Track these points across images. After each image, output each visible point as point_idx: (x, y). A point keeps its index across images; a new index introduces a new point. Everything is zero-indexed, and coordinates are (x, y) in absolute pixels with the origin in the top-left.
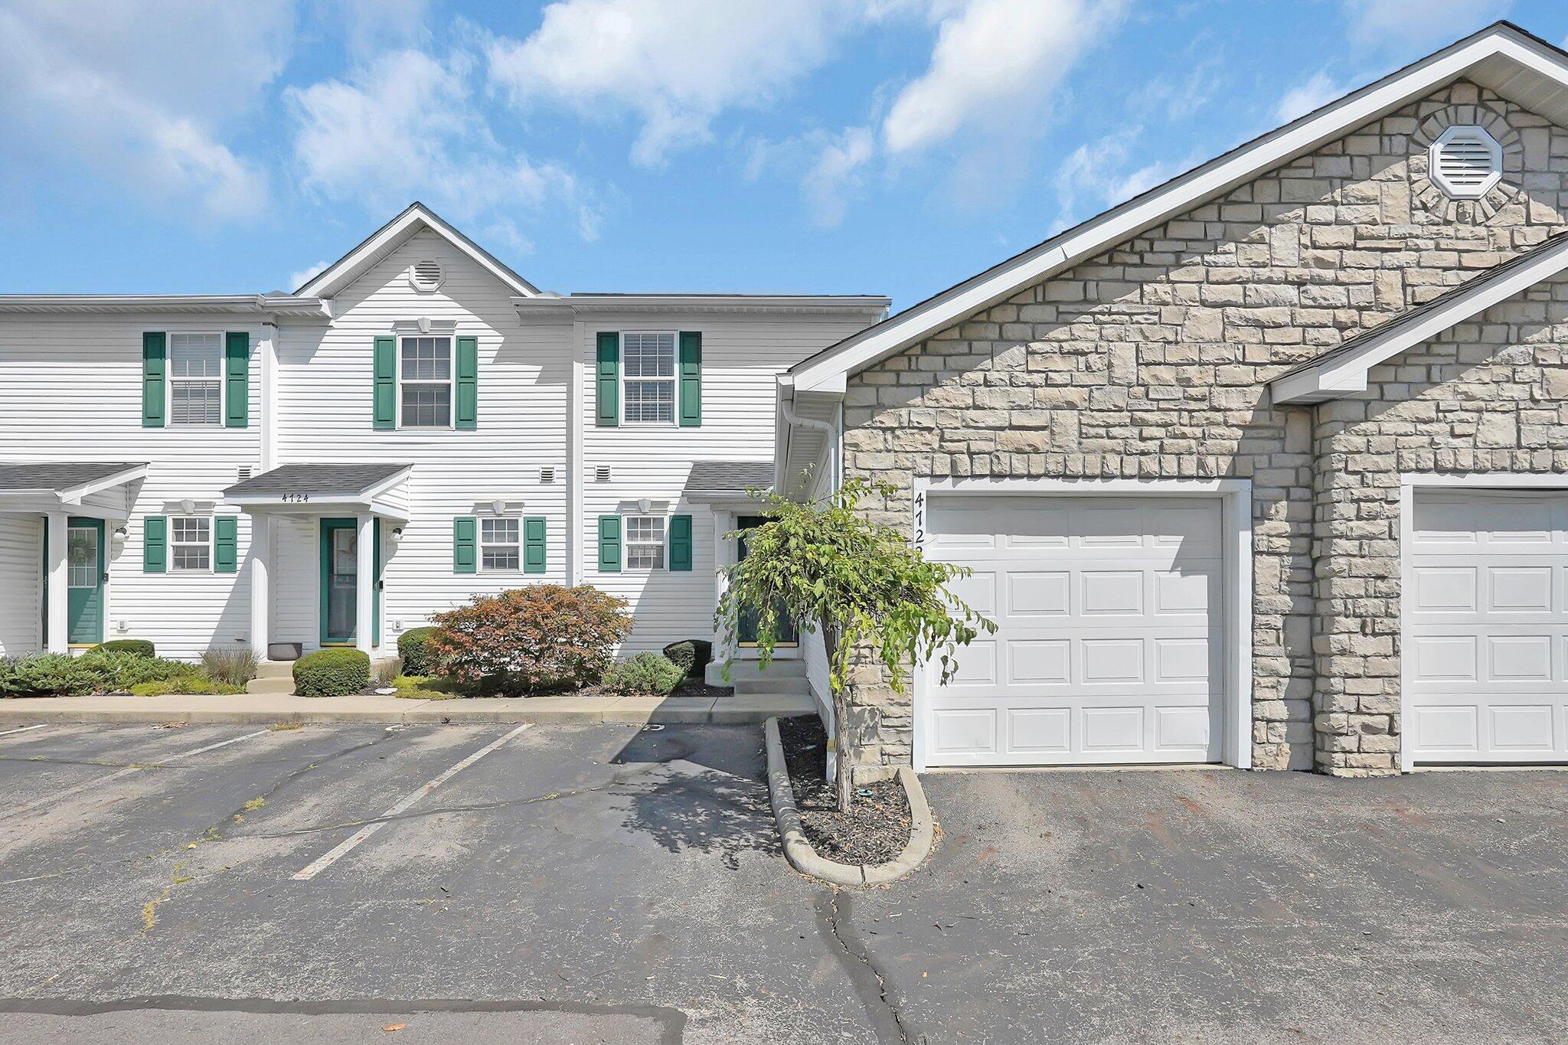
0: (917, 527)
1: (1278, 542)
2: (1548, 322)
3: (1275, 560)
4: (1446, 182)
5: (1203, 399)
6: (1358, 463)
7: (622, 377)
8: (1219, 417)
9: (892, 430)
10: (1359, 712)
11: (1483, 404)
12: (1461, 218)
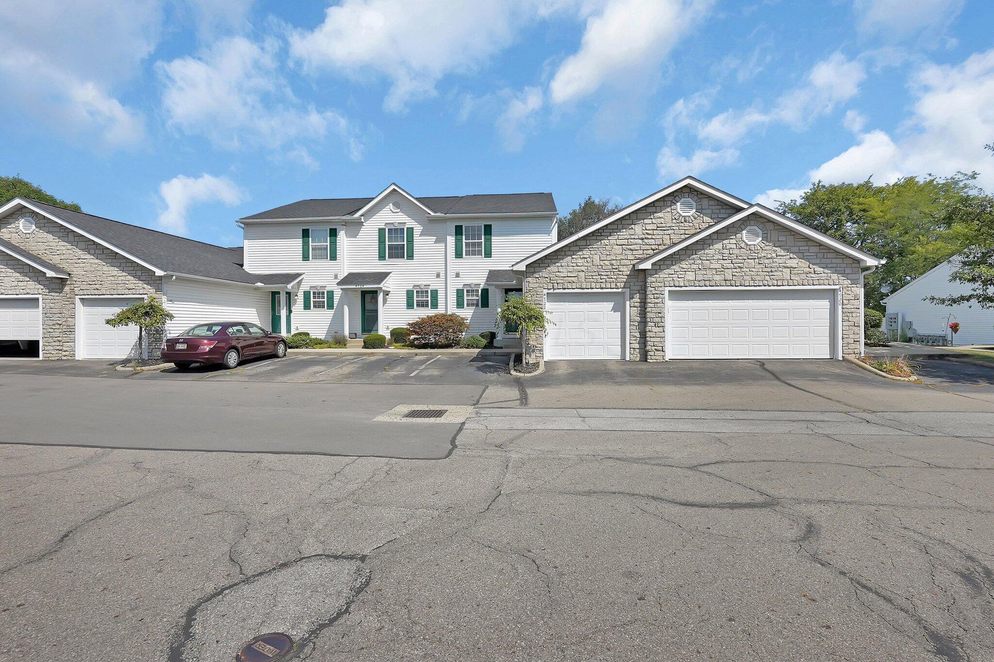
0: (544, 301)
1: (636, 304)
2: (703, 249)
3: (636, 308)
4: (681, 212)
5: (617, 269)
6: (654, 285)
7: (464, 241)
8: (621, 273)
9: (538, 278)
10: (654, 346)
11: (686, 270)
12: (685, 221)
